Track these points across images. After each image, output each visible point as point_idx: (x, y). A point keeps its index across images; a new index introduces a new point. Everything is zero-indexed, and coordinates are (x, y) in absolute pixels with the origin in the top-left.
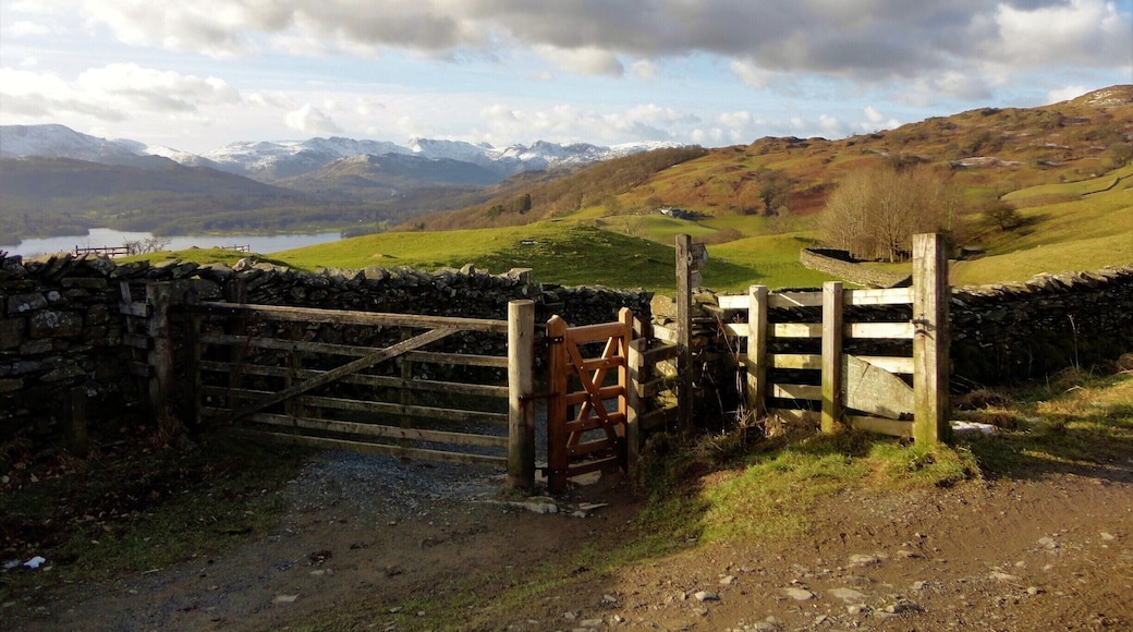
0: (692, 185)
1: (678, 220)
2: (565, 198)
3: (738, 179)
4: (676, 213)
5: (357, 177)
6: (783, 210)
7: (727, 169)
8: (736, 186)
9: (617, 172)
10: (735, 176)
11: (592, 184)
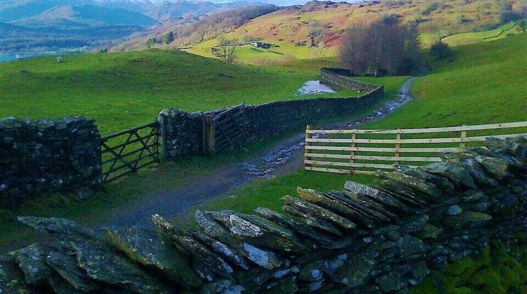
0: (269, 28)
1: (260, 49)
2: (193, 35)
3: (296, 26)
4: (259, 45)
5: (65, 20)
6: (321, 44)
7: (290, 20)
8: (295, 30)
9: (225, 20)
10: (295, 23)
11: (210, 26)
